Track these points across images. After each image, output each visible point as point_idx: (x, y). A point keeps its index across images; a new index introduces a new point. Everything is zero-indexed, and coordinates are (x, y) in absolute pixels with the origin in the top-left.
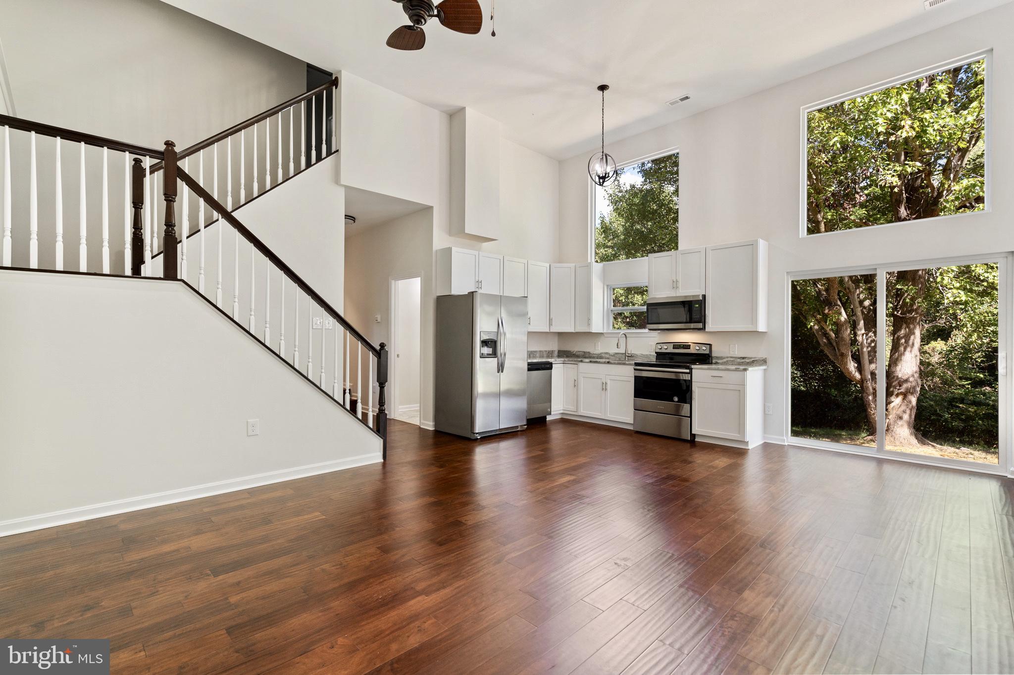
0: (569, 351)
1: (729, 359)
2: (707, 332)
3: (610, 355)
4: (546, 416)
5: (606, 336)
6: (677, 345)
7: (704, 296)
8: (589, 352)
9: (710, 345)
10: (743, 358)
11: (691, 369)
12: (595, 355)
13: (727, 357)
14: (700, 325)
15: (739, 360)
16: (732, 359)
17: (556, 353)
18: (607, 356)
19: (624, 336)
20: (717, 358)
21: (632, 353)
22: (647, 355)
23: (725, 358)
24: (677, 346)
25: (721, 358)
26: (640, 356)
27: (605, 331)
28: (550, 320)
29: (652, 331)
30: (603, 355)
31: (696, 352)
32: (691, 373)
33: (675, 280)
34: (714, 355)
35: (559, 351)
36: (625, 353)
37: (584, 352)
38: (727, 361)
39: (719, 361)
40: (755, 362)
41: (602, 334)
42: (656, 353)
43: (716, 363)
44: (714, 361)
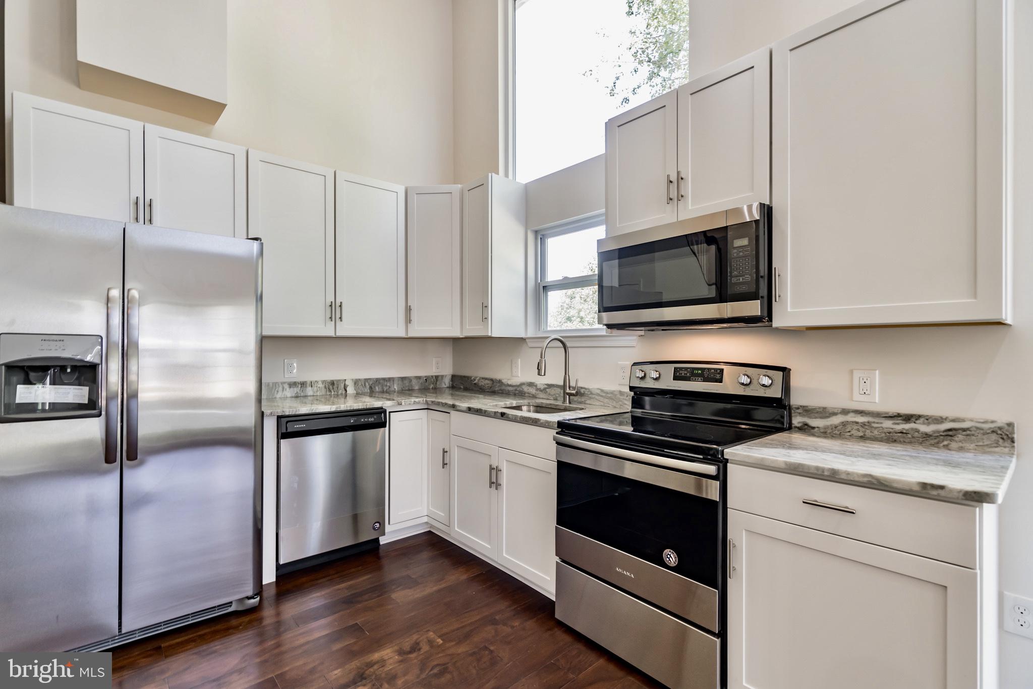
0: (468, 378)
1: (851, 418)
2: (777, 329)
3: (537, 389)
4: (378, 538)
5: (531, 345)
6: (686, 369)
7: (767, 211)
8: (500, 381)
9: (785, 371)
10: (908, 418)
11: (723, 463)
12: (511, 389)
13: (845, 412)
14: (753, 308)
15: (888, 424)
16: (861, 419)
17: (447, 382)
18: (532, 391)
19: (560, 345)
20: (807, 411)
21: (580, 385)
22: (612, 393)
23: (834, 414)
24: (684, 370)
25: (824, 413)
26: (598, 395)
27: (530, 334)
28: (408, 310)
29: (616, 332)
30: (526, 389)
31: (740, 391)
32: (722, 477)
33: (674, 178)
34: (796, 400)
35: (454, 377)
36: (564, 387)
37: (492, 380)
38: (844, 424)
39: (814, 422)
40: (960, 437)
41: (522, 340)
42: (632, 388)
43: (805, 429)
44: (797, 421)
